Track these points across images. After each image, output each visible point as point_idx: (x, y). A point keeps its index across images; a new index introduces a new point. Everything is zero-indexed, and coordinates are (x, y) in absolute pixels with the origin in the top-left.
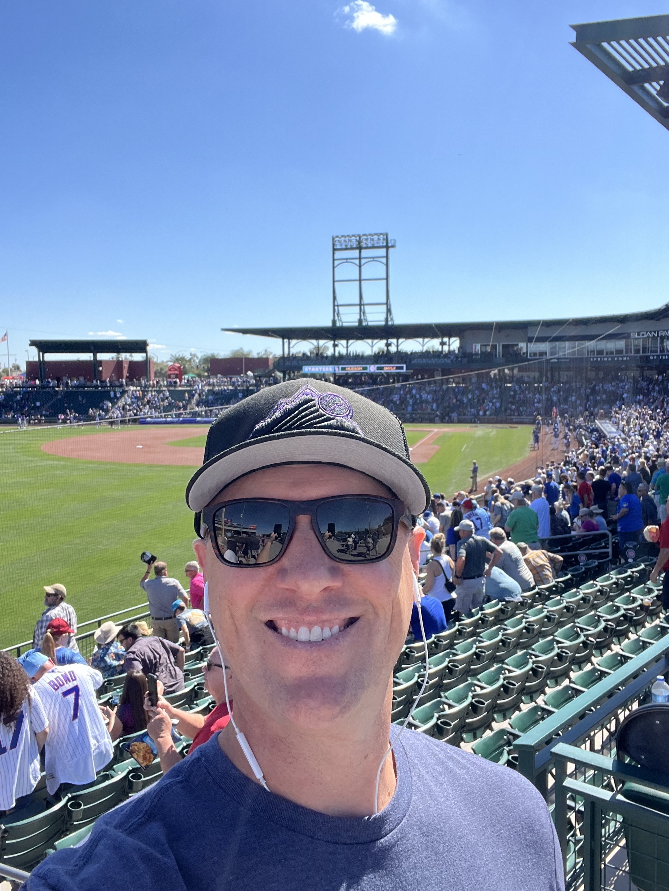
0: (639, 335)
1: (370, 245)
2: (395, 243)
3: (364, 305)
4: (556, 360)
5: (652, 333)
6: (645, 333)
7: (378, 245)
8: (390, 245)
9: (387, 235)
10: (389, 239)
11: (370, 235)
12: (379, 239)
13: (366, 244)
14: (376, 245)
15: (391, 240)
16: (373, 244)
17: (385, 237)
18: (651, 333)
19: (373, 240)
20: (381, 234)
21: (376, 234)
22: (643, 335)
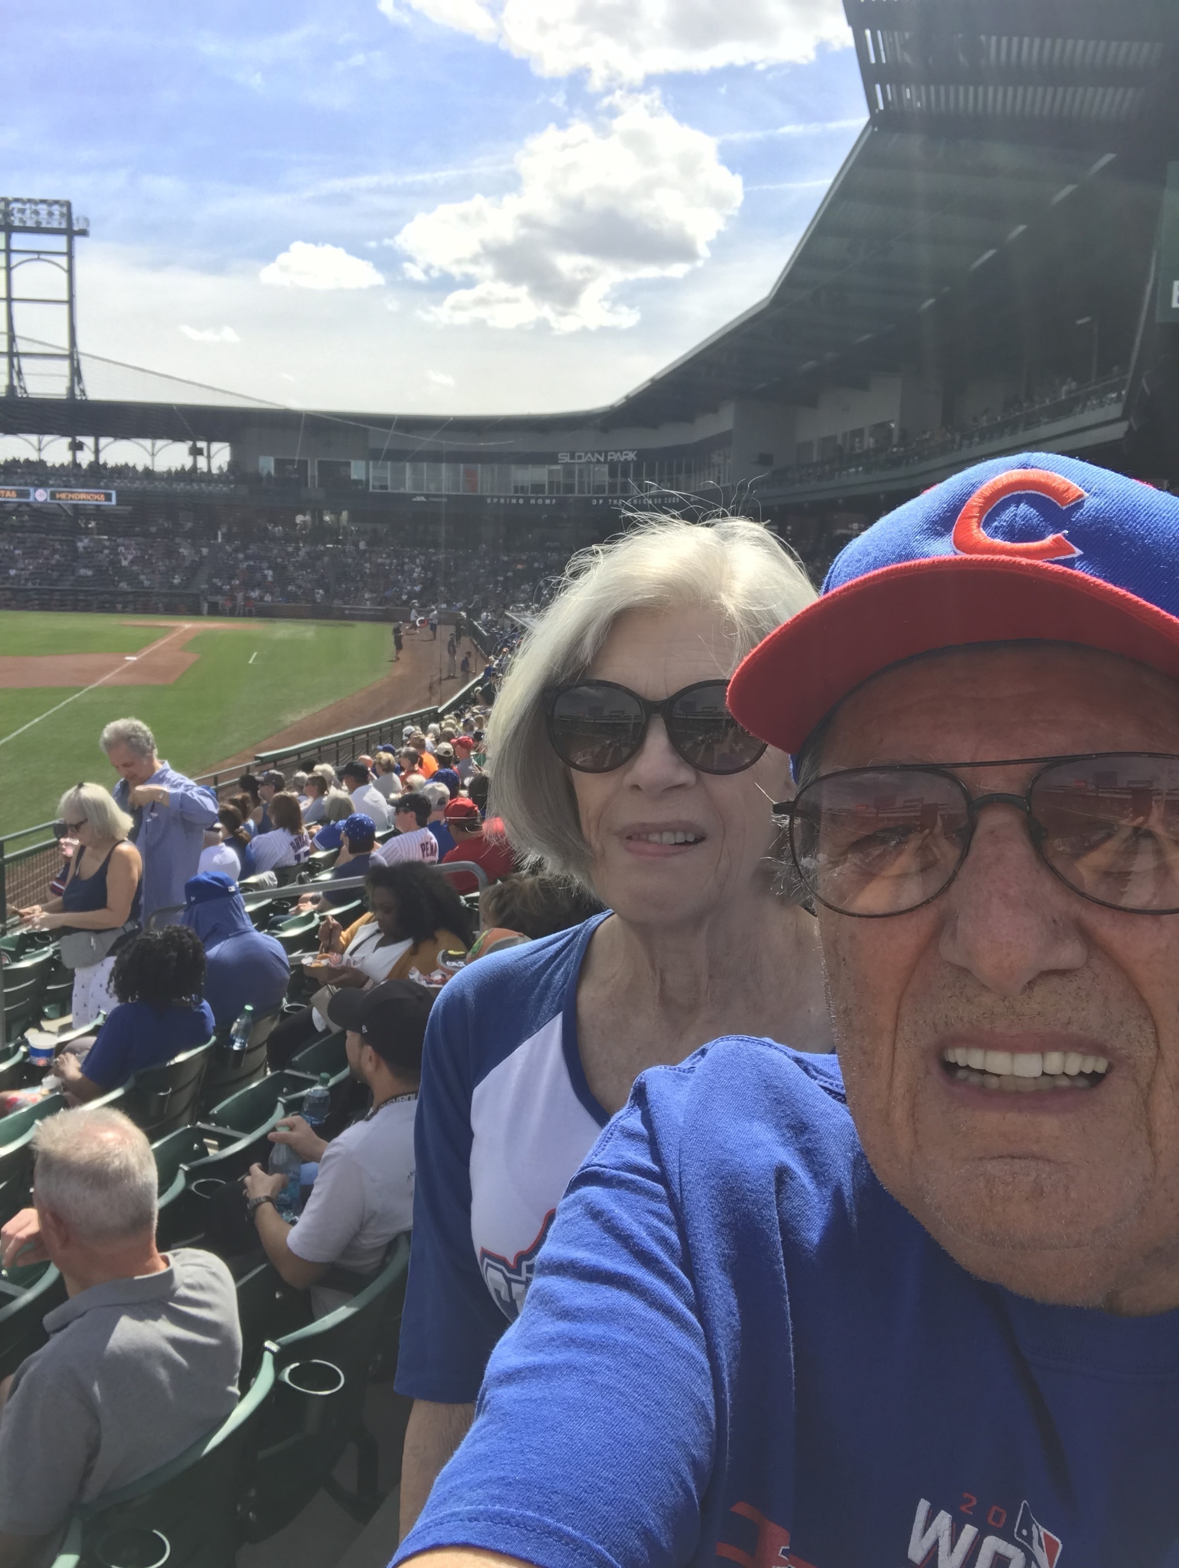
0: (572, 457)
1: (30, 224)
2: (88, 225)
3: (18, 355)
4: (423, 499)
5: (596, 455)
6: (583, 454)
7: (49, 226)
8: (76, 228)
9: (68, 205)
10: (74, 217)
11: (30, 201)
12: (51, 214)
13: (21, 220)
14: (44, 225)
15: (78, 219)
16: (38, 223)
17: (65, 210)
18: (593, 455)
19: (37, 213)
20: (56, 202)
21: (43, 202)
22: (580, 457)
